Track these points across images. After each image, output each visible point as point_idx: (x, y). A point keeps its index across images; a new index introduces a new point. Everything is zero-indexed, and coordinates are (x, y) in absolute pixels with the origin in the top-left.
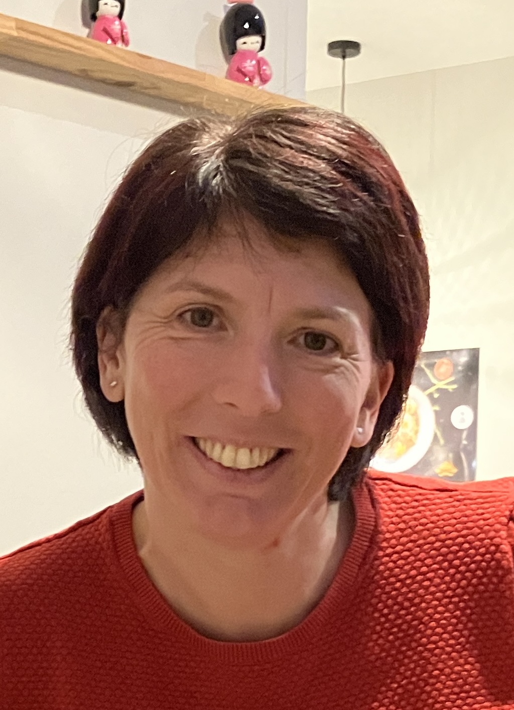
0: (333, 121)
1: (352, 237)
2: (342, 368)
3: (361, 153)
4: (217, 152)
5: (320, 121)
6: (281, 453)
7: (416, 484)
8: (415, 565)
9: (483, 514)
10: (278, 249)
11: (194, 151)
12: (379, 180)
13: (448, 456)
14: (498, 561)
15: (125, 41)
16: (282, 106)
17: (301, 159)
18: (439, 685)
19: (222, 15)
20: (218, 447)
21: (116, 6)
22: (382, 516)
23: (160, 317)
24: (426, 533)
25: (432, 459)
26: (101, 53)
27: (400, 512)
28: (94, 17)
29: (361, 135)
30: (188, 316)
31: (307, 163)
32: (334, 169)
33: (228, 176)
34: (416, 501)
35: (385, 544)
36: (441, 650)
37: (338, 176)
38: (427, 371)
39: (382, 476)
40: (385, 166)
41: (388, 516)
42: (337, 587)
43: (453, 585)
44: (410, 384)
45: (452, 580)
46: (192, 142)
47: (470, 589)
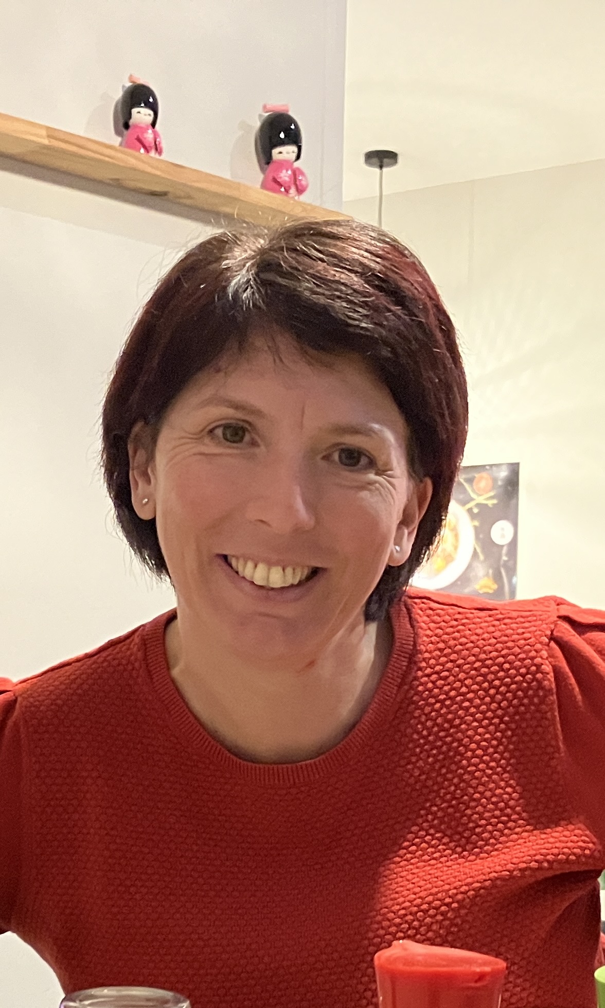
0: (367, 234)
1: (386, 352)
2: (377, 485)
3: (395, 267)
4: (248, 265)
5: (353, 234)
6: (315, 572)
7: (455, 603)
8: (455, 685)
9: (523, 633)
10: (310, 364)
11: (225, 264)
12: (414, 294)
13: (488, 573)
14: (539, 682)
15: (158, 150)
16: (316, 219)
17: (333, 272)
18: (479, 809)
19: (257, 124)
20: (250, 565)
21: (150, 115)
22: (422, 635)
23: (190, 434)
24: (465, 652)
25: (472, 575)
26: (132, 162)
27: (439, 631)
28: (127, 126)
29: (397, 249)
30: (219, 432)
31: (340, 277)
32: (367, 282)
33: (259, 291)
34: (456, 620)
35: (424, 664)
36: (482, 773)
37: (371, 290)
38: (466, 485)
39: (421, 595)
40: (420, 279)
41: (428, 636)
42: (375, 707)
43: (494, 706)
44: (449, 502)
45: (493, 701)
46: (223, 255)
47: (511, 709)
